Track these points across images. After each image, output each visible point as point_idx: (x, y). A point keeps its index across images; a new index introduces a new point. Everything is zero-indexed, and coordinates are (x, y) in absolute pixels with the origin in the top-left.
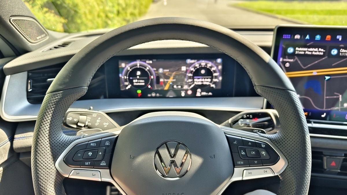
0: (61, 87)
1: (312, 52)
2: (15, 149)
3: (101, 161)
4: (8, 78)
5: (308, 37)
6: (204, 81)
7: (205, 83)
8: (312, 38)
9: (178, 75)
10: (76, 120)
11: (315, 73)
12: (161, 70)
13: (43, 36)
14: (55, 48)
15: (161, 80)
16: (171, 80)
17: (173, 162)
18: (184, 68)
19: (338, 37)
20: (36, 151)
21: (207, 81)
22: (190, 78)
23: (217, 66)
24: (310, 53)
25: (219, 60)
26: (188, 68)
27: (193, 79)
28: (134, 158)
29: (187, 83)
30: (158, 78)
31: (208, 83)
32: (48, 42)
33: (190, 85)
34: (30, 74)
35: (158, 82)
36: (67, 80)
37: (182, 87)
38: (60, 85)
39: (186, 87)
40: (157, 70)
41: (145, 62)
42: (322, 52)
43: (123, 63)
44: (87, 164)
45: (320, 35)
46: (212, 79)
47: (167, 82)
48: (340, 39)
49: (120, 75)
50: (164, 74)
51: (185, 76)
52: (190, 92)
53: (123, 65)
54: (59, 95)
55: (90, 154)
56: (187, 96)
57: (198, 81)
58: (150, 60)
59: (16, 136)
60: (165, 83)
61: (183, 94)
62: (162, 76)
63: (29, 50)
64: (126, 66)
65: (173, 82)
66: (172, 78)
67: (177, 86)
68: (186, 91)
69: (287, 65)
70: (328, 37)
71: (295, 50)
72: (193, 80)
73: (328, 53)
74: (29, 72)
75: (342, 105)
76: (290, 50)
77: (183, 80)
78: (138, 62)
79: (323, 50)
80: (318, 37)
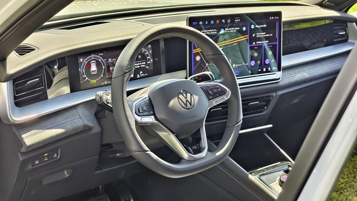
1: (210, 32)
5: (207, 23)
6: (141, 65)
7: (142, 66)
8: (209, 22)
12: (110, 60)
15: (111, 69)
17: (187, 101)
21: (143, 64)
23: (149, 51)
25: (149, 46)
30: (108, 67)
31: (144, 66)
35: (108, 70)
40: (107, 61)
41: (98, 55)
42: (216, 31)
43: (81, 58)
46: (146, 62)
48: (224, 22)
49: (80, 69)
50: (112, 63)
53: (81, 60)
57: (137, 65)
58: (101, 52)
62: (111, 65)
64: (83, 61)
70: (218, 21)
78: (93, 56)
79: (216, 30)
80: (212, 22)
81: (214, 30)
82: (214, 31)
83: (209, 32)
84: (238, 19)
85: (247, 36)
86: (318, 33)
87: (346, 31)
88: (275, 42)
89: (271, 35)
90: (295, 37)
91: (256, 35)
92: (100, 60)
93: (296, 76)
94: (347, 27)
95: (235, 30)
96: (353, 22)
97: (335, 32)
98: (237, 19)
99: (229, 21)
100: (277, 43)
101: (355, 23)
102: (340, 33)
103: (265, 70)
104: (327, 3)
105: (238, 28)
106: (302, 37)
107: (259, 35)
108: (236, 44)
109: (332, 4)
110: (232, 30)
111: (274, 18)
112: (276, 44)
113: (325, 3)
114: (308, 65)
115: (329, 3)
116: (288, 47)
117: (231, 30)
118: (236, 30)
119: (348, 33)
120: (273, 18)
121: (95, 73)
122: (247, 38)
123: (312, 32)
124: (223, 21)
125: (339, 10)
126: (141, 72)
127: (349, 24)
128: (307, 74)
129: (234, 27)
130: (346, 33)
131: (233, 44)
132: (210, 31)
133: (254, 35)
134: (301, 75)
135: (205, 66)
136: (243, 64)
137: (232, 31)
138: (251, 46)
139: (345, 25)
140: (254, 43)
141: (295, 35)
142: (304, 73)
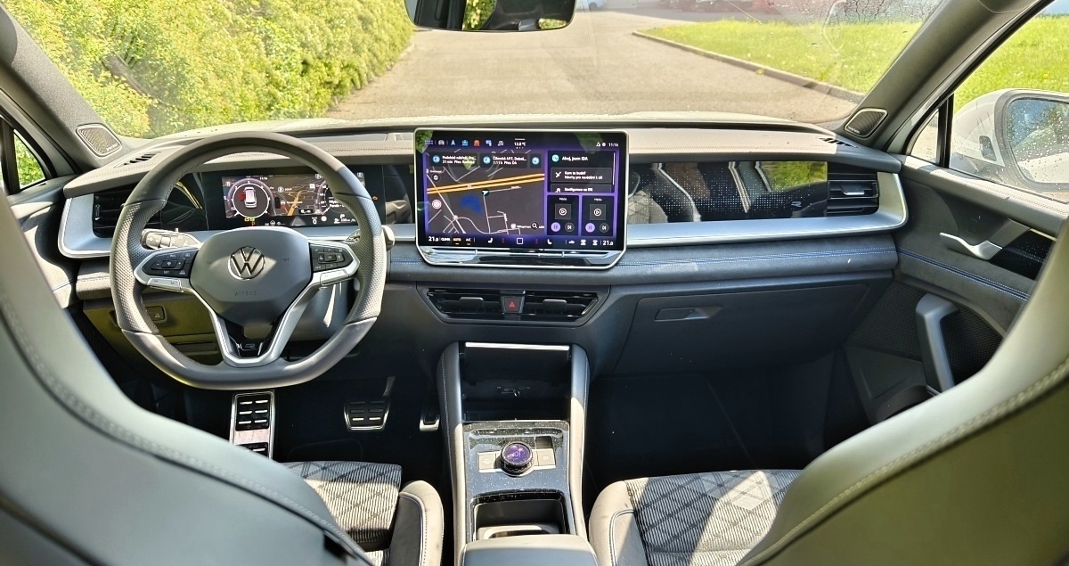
0: (139, 199)
1: (461, 160)
2: (79, 293)
3: (180, 270)
4: (68, 201)
5: (453, 143)
8: (459, 144)
9: (306, 195)
10: (158, 241)
11: (470, 186)
12: (281, 190)
13: (114, 146)
14: (132, 162)
15: (282, 203)
16: (296, 202)
17: (247, 264)
18: (312, 186)
19: (487, 142)
20: (115, 259)
22: (322, 199)
24: (460, 162)
26: (318, 186)
27: (327, 200)
28: (211, 263)
29: (319, 206)
30: (277, 200)
32: (121, 155)
33: (324, 209)
34: (97, 198)
35: (278, 205)
36: (145, 193)
37: (312, 211)
38: (138, 197)
39: (318, 212)
40: (276, 189)
41: (258, 178)
42: (472, 160)
43: (228, 181)
44: (165, 272)
45: (467, 140)
47: (291, 205)
48: (490, 145)
49: (225, 198)
50: (285, 194)
51: (315, 196)
52: (324, 219)
53: (228, 184)
54: (137, 207)
55: (169, 263)
56: (320, 224)
57: (335, 204)
58: (265, 175)
59: (79, 277)
60: (288, 207)
61: (315, 221)
62: (283, 197)
63: (95, 165)
64: (232, 185)
65: (299, 205)
66: (297, 199)
67: (305, 210)
68: (319, 217)
69: (436, 178)
70: (477, 143)
71: (441, 159)
72: (328, 202)
73: (480, 163)
74: (96, 194)
75: (509, 227)
76: (436, 159)
77: (314, 202)
78: (249, 180)
80: (465, 143)
81: (470, 158)
83: (459, 160)
84: (522, 141)
85: (544, 175)
87: (873, 191)
88: (608, 192)
89: (601, 178)
91: (563, 175)
92: (262, 188)
94: (877, 183)
95: (514, 161)
96: (890, 172)
98: (519, 141)
99: (501, 143)
100: (616, 195)
101: (896, 176)
102: (849, 192)
103: (583, 242)
105: (523, 159)
107: (570, 175)
108: (518, 187)
109: (856, 131)
110: (509, 161)
111: (607, 145)
112: (613, 197)
113: (847, 127)
115: (852, 130)
117: (506, 160)
118: (516, 161)
119: (878, 195)
120: (604, 144)
121: (254, 206)
122: (543, 179)
124: (489, 142)
126: (342, 216)
127: (882, 176)
129: (513, 156)
131: (510, 186)
132: (460, 158)
133: (558, 175)
135: (452, 219)
136: (535, 225)
137: (509, 163)
138: (551, 194)
139: (871, 176)
140: (559, 190)
142: (691, 262)
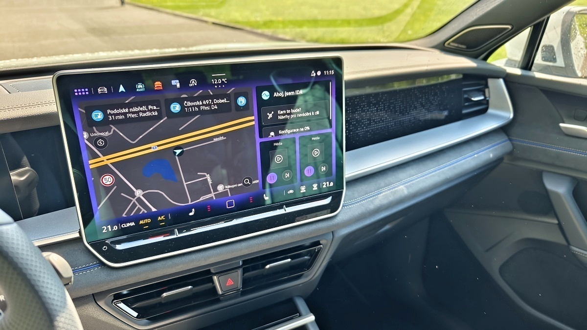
1: (137, 112)
8: (131, 88)
24: (135, 115)
42: (154, 110)
45: (142, 82)
70: (158, 84)
71: (106, 115)
73: (165, 111)
75: (216, 190)
76: (97, 116)
79: (155, 108)
80: (140, 87)
81: (150, 107)
82: (151, 111)
83: (133, 113)
84: (221, 77)
85: (253, 118)
86: (433, 100)
87: (484, 95)
88: (326, 128)
89: (317, 113)
90: (384, 110)
91: (276, 115)
93: (378, 194)
94: (487, 86)
95: (214, 104)
96: (498, 77)
97: (466, 96)
98: (217, 78)
99: (193, 82)
100: (334, 130)
101: (501, 81)
102: (475, 97)
103: (303, 189)
104: (452, 44)
105: (225, 101)
106: (400, 109)
107: (284, 115)
108: (222, 138)
109: (460, 46)
110: (206, 105)
111: (322, 73)
112: (330, 134)
113: (449, 44)
114: (409, 166)
115: (456, 45)
116: (368, 131)
117: (203, 105)
118: (217, 104)
119: (489, 97)
120: (319, 73)
122: (253, 123)
123: (422, 98)
125: (474, 57)
127: (491, 82)
128: (405, 189)
129: (212, 97)
130: (485, 98)
131: (211, 138)
132: (135, 109)
133: (270, 116)
134: (392, 192)
135: (134, 196)
136: (247, 181)
137: (208, 108)
138: (264, 140)
139: (484, 82)
140: (272, 134)
141: (384, 106)
142: (398, 186)
